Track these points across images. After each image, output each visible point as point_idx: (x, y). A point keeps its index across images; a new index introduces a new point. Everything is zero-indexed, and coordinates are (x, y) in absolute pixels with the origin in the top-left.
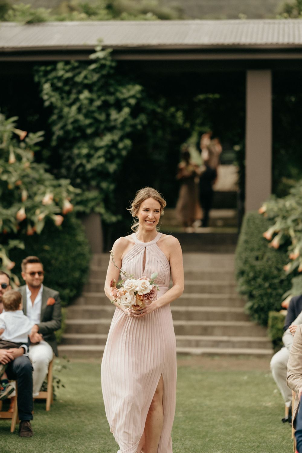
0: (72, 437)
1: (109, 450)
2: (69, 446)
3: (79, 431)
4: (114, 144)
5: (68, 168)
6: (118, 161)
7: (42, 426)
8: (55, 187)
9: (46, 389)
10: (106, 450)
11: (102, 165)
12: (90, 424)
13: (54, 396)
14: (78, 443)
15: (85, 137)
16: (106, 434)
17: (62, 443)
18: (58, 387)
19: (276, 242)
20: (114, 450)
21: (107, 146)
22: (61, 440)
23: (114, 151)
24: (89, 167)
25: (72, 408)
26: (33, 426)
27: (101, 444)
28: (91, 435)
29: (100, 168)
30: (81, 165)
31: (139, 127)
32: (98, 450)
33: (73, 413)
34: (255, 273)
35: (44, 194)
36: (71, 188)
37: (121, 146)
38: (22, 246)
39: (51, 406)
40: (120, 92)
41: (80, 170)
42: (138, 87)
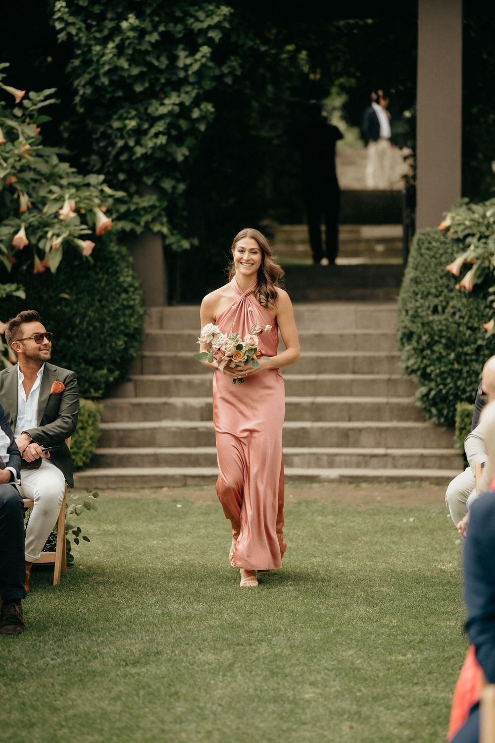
0: (93, 632)
1: (157, 653)
2: (87, 647)
3: (107, 621)
4: (184, 111)
5: (104, 156)
6: (190, 141)
7: (41, 613)
8: (78, 187)
9: (55, 545)
10: (152, 652)
11: (162, 147)
12: (129, 607)
13: (68, 557)
14: (103, 642)
15: (133, 99)
16: (155, 624)
17: (74, 642)
18: (77, 541)
19: (468, 281)
20: (167, 653)
21: (170, 113)
22: (74, 638)
23: (184, 124)
24: (139, 151)
25: (100, 579)
26: (27, 613)
27: (144, 643)
28: (128, 626)
29: (158, 154)
30: (126, 148)
31: (229, 80)
32: (138, 653)
33: (101, 588)
34: (431, 336)
35: (60, 199)
36: (108, 190)
37: (196, 114)
38: (22, 294)
39: (62, 574)
40: (192, 16)
41: (123, 157)
42: (225, 10)
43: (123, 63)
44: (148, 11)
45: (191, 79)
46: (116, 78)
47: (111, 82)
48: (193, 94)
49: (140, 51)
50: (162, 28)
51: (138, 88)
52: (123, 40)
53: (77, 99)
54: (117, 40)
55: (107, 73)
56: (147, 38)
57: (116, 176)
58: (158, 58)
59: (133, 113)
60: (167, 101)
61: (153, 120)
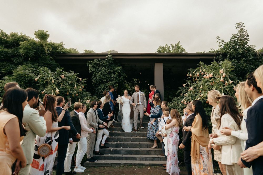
40: (115, 68)
41: (101, 94)
42: (121, 67)
43: (102, 76)
44: (107, 67)
45: (114, 79)
46: (100, 79)
47: (99, 79)
48: (114, 82)
49: (105, 74)
50: (109, 70)
51: (104, 81)
52: (102, 73)
53: (93, 83)
54: (101, 72)
55: (98, 78)
56: (106, 72)
57: (99, 97)
58: (108, 76)
59: (103, 85)
60: (109, 83)
61: (107, 87)
